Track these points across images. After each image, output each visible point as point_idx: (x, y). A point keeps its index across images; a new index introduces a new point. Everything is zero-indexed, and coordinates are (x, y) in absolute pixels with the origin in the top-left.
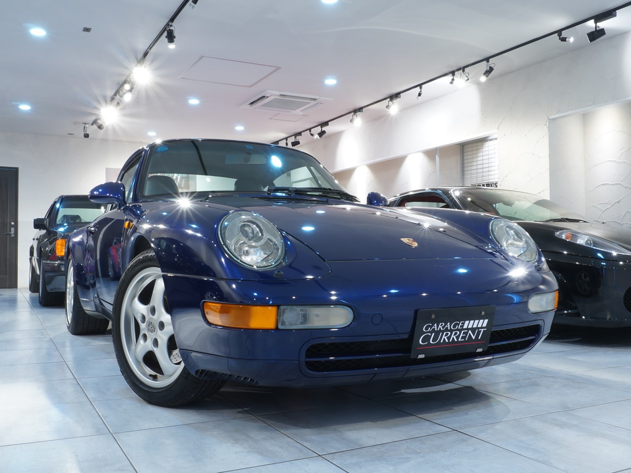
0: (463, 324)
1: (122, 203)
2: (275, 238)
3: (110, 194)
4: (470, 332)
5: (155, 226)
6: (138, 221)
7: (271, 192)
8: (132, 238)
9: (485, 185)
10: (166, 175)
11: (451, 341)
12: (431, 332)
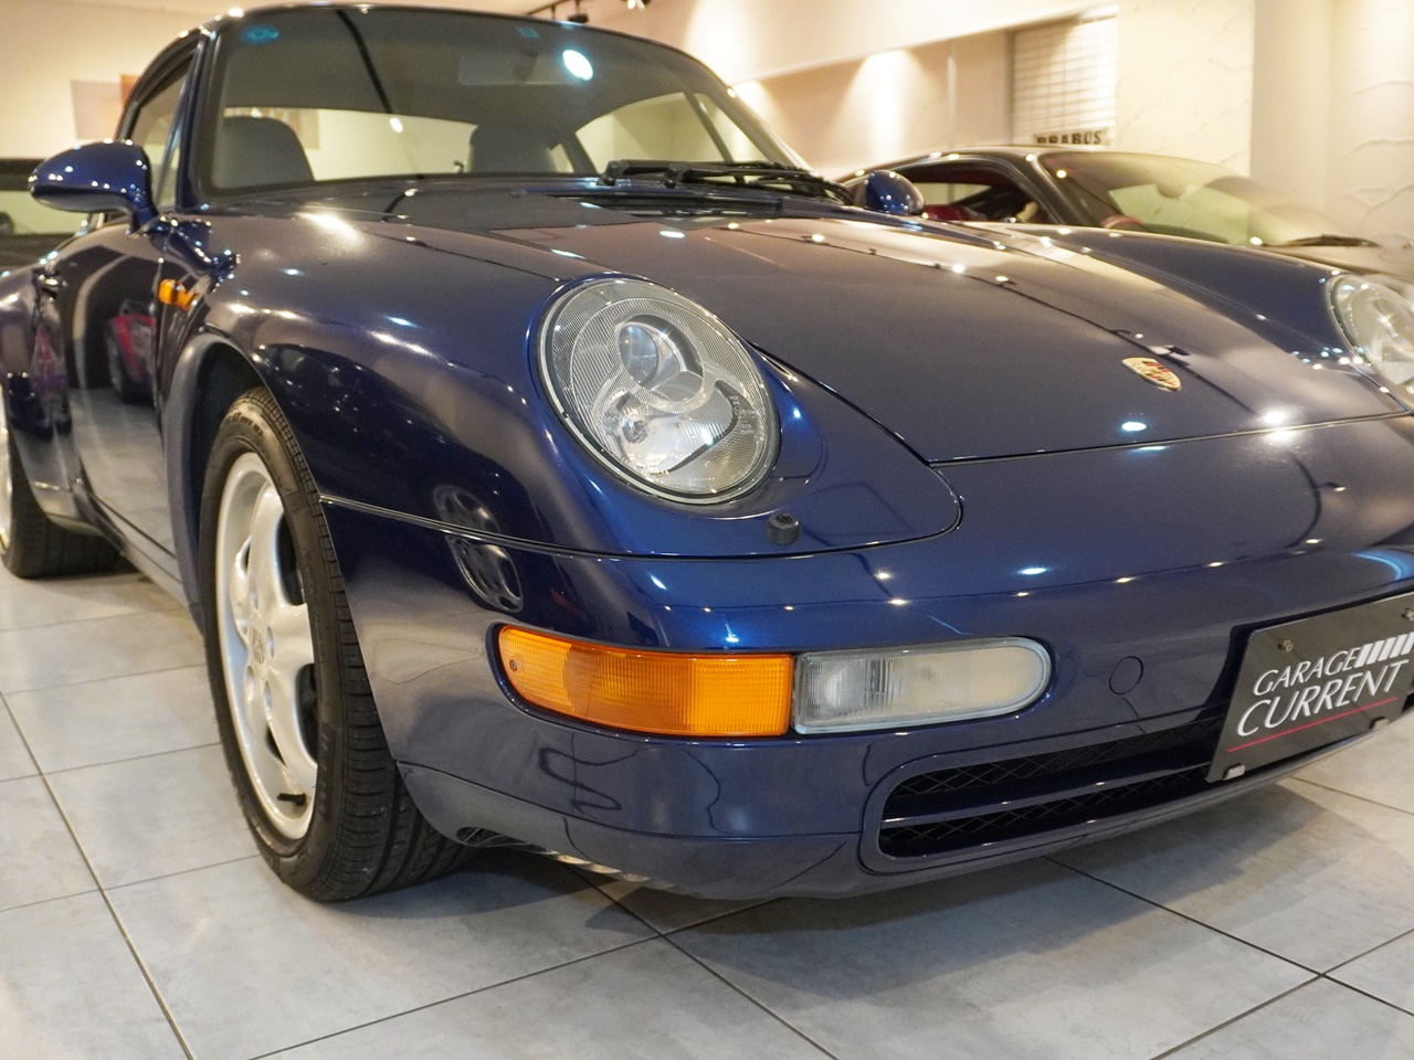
0: (1356, 654)
1: (144, 213)
2: (743, 377)
3: (101, 183)
4: (1369, 675)
5: (267, 311)
6: (212, 287)
7: (616, 177)
8: (189, 353)
9: (1070, 139)
10: (272, 113)
11: (1316, 711)
12: (1271, 696)
